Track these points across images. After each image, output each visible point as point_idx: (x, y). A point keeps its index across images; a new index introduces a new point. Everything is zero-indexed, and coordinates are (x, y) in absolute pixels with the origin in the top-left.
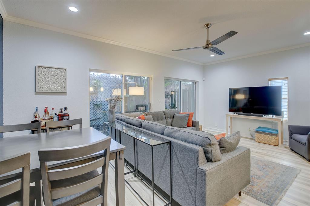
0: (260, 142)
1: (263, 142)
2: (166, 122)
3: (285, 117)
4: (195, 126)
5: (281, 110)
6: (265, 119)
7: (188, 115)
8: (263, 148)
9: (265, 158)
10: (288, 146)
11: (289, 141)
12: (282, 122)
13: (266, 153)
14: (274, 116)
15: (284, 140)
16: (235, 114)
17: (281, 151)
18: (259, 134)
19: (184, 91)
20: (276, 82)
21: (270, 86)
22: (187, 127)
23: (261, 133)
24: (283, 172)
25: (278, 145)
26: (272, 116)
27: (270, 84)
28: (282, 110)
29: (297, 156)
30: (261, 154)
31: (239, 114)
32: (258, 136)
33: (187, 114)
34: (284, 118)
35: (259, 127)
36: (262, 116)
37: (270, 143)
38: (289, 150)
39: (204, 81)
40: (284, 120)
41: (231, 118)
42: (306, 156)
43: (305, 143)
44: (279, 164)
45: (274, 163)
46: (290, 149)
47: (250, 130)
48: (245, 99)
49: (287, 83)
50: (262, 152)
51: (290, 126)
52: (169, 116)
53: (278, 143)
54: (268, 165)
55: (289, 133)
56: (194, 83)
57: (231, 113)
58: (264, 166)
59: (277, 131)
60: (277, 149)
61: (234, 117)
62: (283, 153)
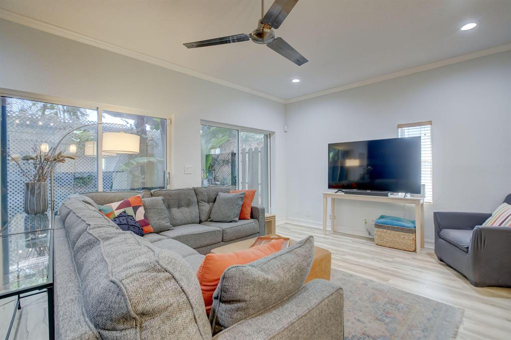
0: (383, 244)
1: (388, 246)
2: (197, 210)
3: (428, 196)
4: (256, 219)
5: (421, 182)
6: (391, 201)
7: (241, 196)
8: (387, 259)
9: (391, 282)
10: (433, 252)
11: (435, 242)
12: (422, 204)
13: (393, 269)
14: (407, 194)
15: (426, 240)
16: (340, 193)
17: (421, 264)
18: (381, 230)
19: (253, 152)
20: (410, 130)
21: (400, 137)
22: (239, 219)
23: (385, 228)
24: (429, 319)
25: (415, 251)
26: (404, 194)
27: (400, 134)
28: (422, 184)
29: (451, 273)
30: (382, 272)
31: (346, 193)
32: (379, 233)
33: (241, 193)
34: (425, 199)
35: (382, 217)
36: (387, 195)
37: (400, 247)
38: (434, 260)
39: (285, 132)
40: (425, 201)
41: (333, 200)
42: (470, 275)
43: (468, 248)
44: (419, 297)
45: (408, 293)
46: (436, 257)
47: (366, 223)
48: (360, 166)
49: (429, 131)
50: (386, 267)
51: (438, 212)
52: (206, 199)
53: (415, 246)
54: (397, 301)
55: (435, 227)
56: (268, 135)
57: (333, 191)
58: (388, 306)
59: (414, 222)
60: (413, 258)
61: (338, 199)
62: (426, 268)
